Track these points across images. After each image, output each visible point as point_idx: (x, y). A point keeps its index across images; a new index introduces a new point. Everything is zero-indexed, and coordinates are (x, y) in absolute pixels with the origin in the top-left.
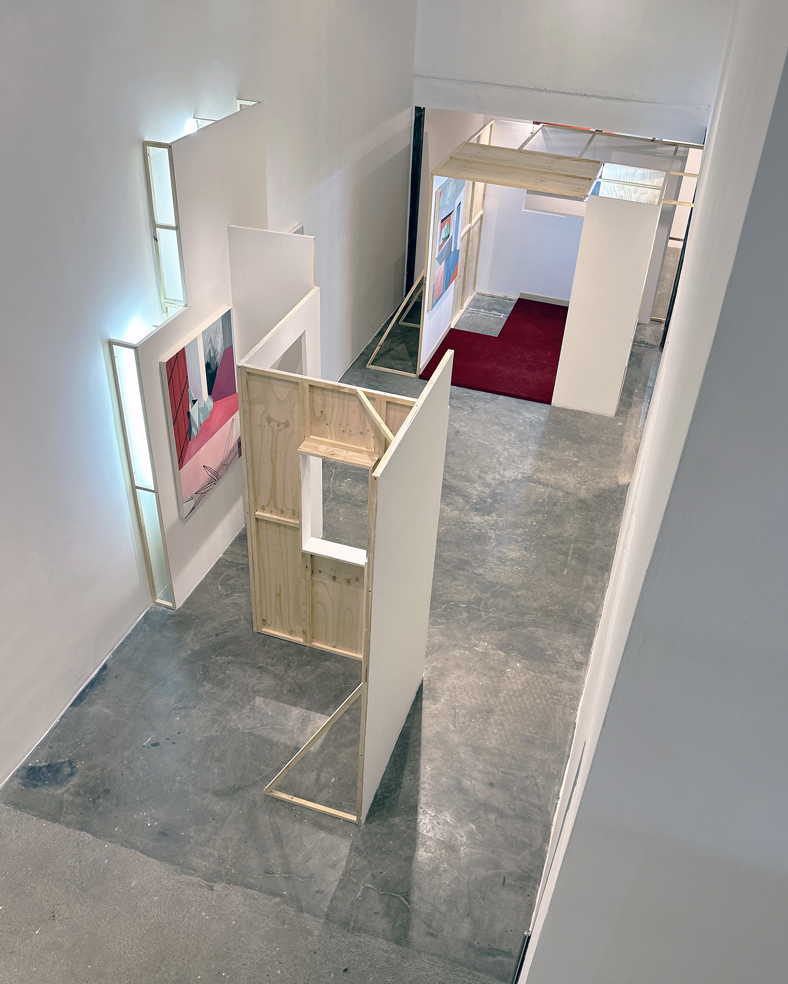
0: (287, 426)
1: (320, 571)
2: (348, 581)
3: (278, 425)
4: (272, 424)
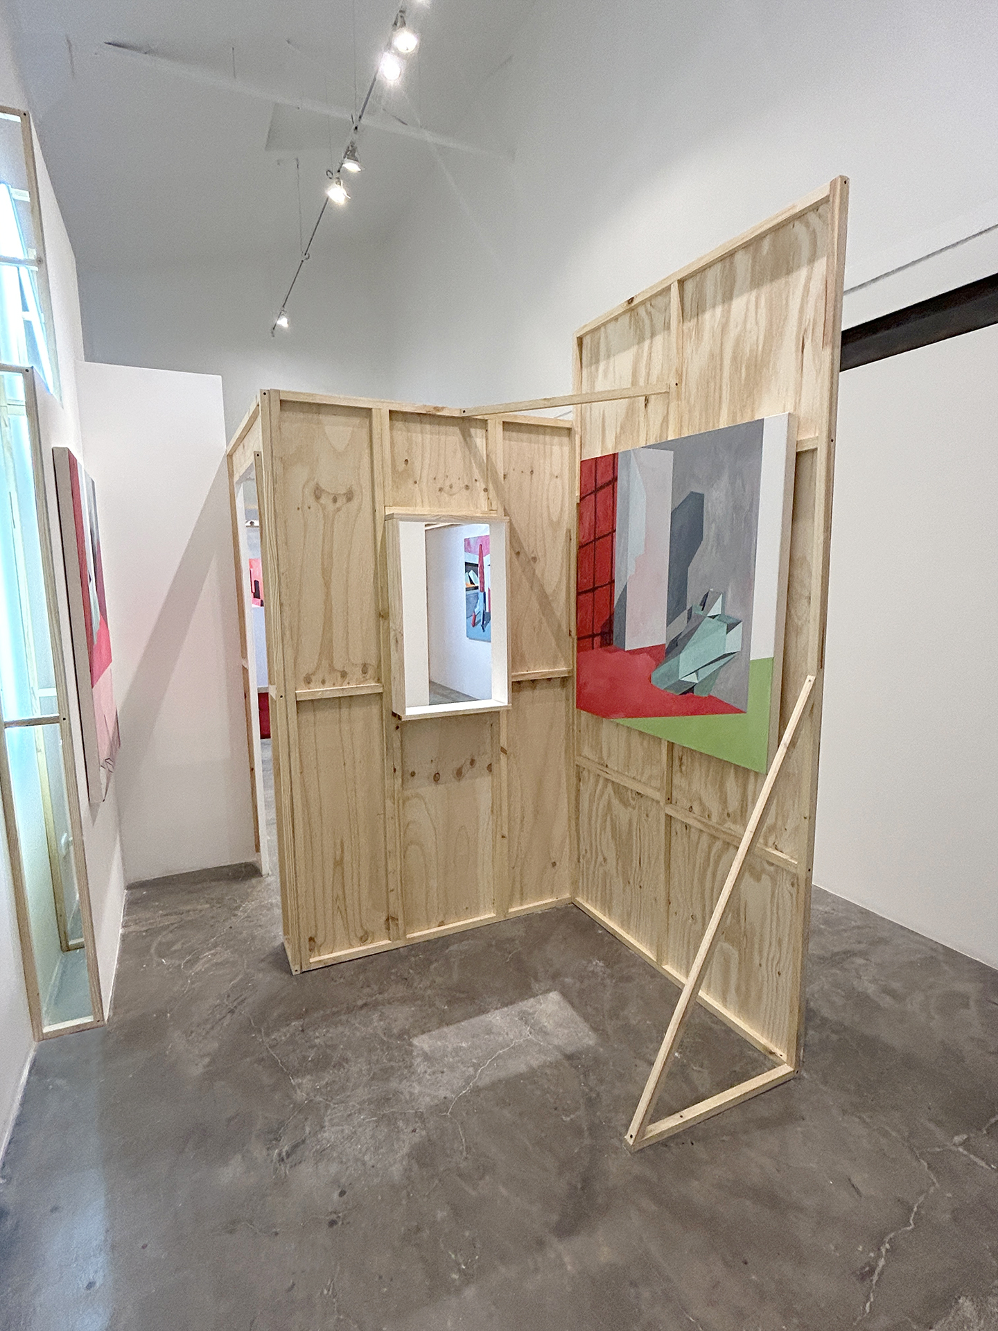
0: (349, 499)
1: (413, 774)
2: (459, 773)
3: (335, 500)
4: (323, 501)
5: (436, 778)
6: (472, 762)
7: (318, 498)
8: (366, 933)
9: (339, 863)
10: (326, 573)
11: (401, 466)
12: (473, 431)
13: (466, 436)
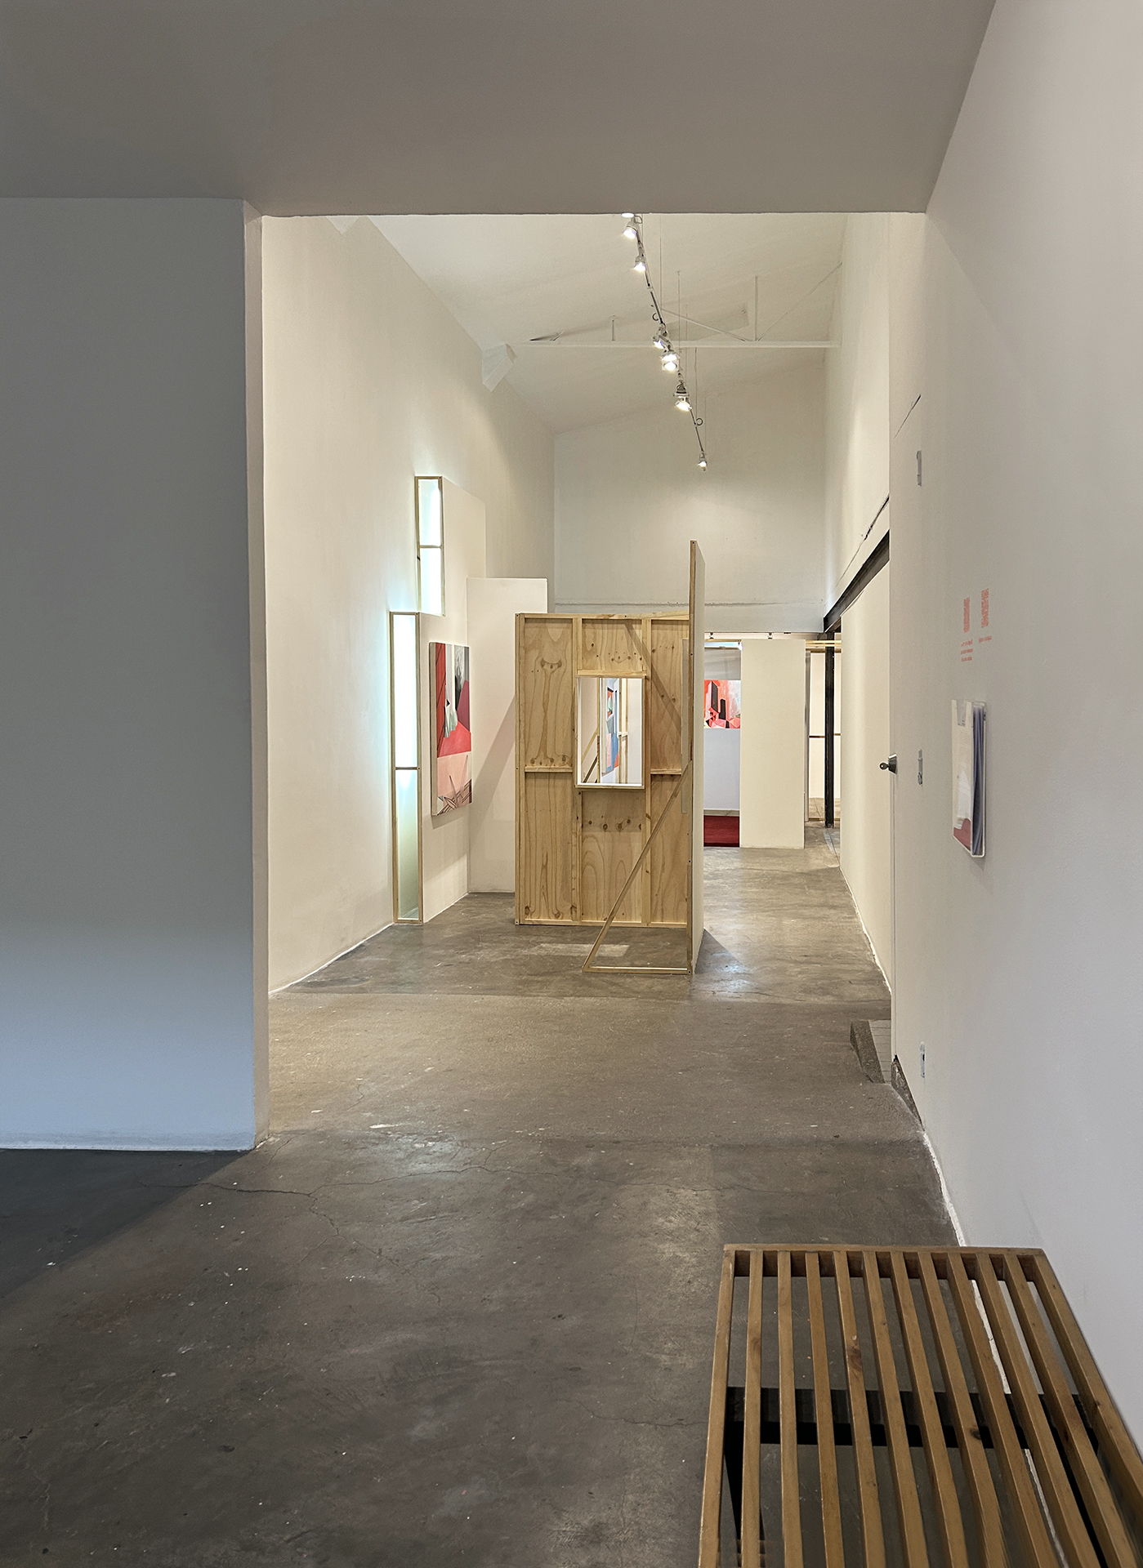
0: (559, 666)
1: (590, 823)
2: (620, 827)
3: (552, 667)
4: (545, 667)
5: (605, 827)
6: (629, 822)
7: (543, 666)
8: (559, 913)
9: (545, 867)
10: (545, 705)
11: (589, 647)
12: (634, 626)
13: (630, 629)
